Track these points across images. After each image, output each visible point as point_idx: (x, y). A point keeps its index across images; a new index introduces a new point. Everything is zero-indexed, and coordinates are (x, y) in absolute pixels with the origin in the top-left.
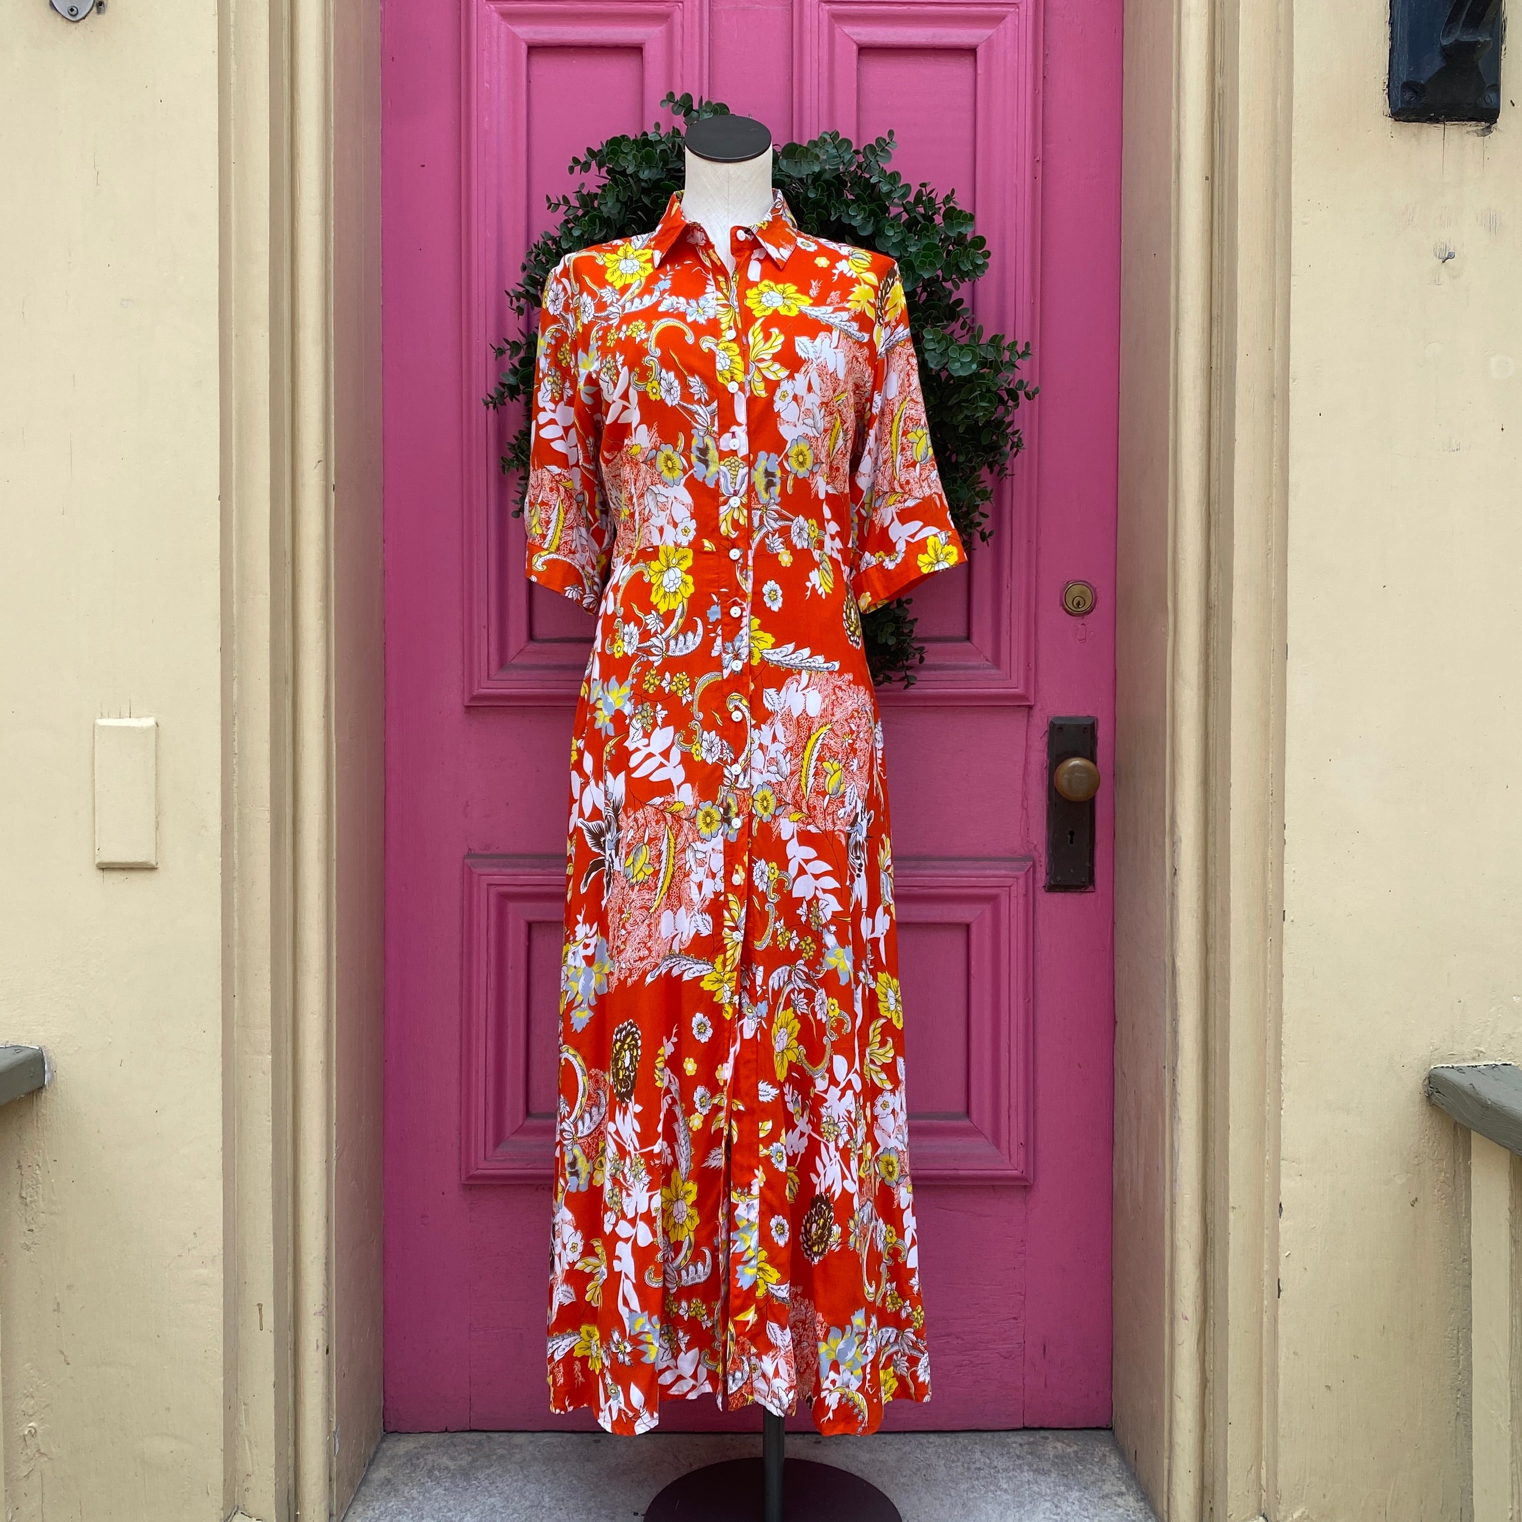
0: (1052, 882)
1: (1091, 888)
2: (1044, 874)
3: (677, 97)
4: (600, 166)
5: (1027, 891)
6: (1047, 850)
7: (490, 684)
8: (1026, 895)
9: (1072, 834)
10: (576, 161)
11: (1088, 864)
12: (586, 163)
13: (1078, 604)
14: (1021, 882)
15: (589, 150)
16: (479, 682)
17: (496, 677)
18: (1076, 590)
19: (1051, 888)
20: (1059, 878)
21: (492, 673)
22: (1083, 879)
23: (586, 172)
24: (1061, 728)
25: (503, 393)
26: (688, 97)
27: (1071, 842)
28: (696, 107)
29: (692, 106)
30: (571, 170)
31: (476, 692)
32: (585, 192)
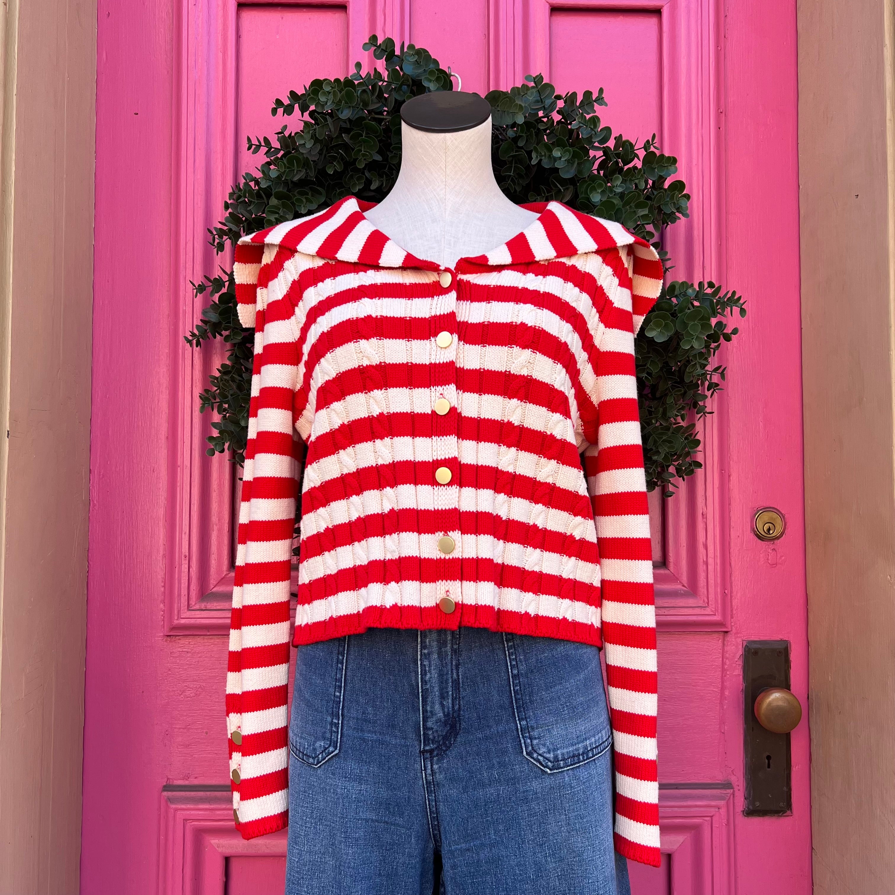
0: (751, 807)
1: (789, 812)
2: (743, 799)
3: (380, 42)
4: (303, 109)
5: (728, 821)
6: (745, 774)
7: (189, 614)
8: (728, 824)
9: (769, 758)
10: (279, 102)
11: (785, 789)
12: (289, 105)
13: (769, 530)
14: (723, 811)
15: (293, 94)
16: (179, 612)
17: (197, 607)
18: (766, 517)
19: (750, 813)
20: (757, 804)
21: (192, 602)
22: (781, 804)
23: (289, 114)
24: (756, 653)
25: (206, 330)
26: (390, 42)
27: (769, 766)
28: (397, 52)
29: (394, 51)
30: (274, 111)
31: (176, 622)
32: (287, 134)
